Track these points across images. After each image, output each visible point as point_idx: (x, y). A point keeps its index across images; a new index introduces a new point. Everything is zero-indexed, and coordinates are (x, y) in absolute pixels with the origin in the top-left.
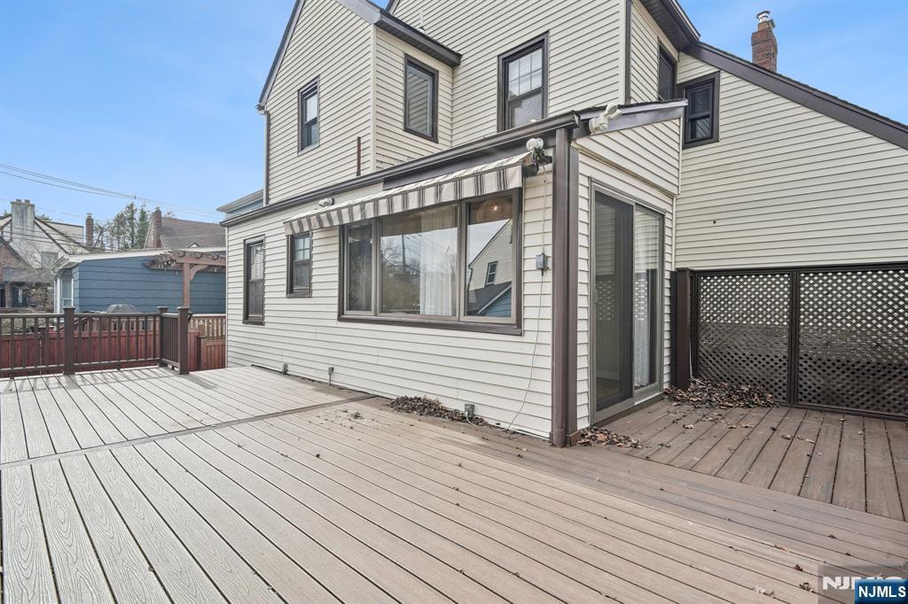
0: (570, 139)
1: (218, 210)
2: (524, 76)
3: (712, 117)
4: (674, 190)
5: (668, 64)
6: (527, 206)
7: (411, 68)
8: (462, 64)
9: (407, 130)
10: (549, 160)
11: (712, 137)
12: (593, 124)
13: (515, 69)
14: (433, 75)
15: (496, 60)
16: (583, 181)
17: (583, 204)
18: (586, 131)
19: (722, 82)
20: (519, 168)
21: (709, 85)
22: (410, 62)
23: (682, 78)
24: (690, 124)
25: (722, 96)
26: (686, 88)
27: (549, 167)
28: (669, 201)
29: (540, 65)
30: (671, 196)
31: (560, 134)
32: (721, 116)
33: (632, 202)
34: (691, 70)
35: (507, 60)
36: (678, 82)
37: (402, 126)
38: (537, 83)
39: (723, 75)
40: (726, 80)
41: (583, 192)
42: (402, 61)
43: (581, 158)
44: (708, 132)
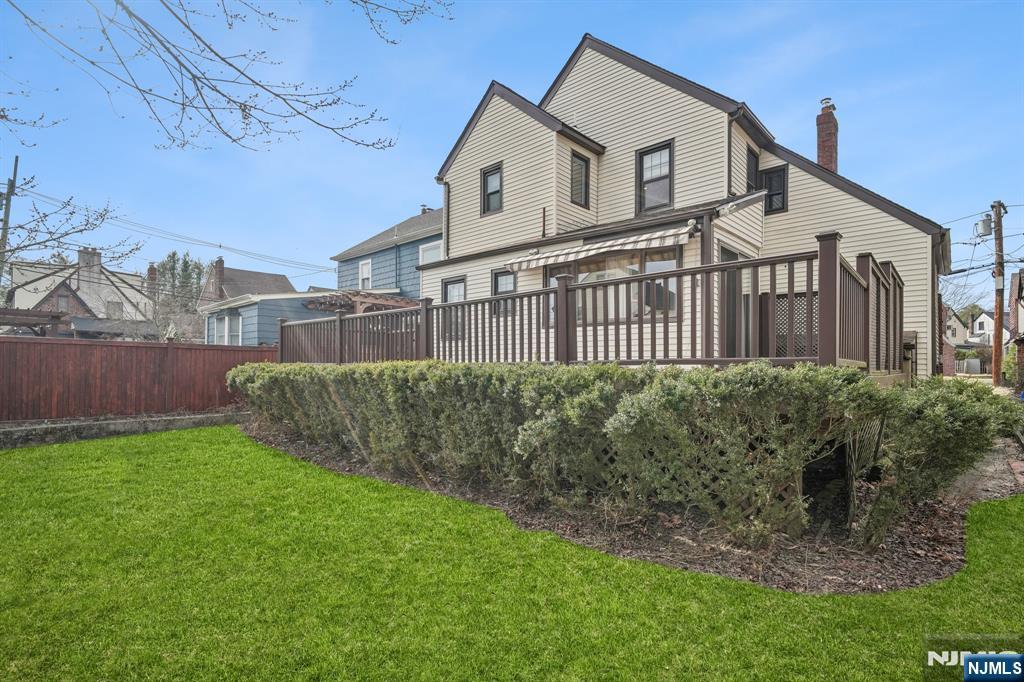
0: (711, 220)
1: (331, 259)
2: (656, 165)
3: (783, 193)
4: (759, 245)
5: (753, 157)
6: (686, 254)
7: (575, 159)
8: (606, 154)
9: (572, 202)
10: (700, 230)
11: (784, 208)
12: (721, 212)
13: (648, 160)
14: (587, 161)
15: (634, 153)
16: (716, 241)
17: (716, 253)
18: (718, 215)
19: (790, 171)
20: (687, 235)
21: (782, 172)
22: (575, 154)
23: (762, 167)
24: (769, 198)
25: (790, 181)
26: (766, 173)
27: (699, 234)
28: (756, 251)
29: (667, 159)
30: (757, 248)
31: (706, 219)
32: (790, 194)
33: (737, 252)
34: (769, 161)
35: (641, 155)
36: (760, 169)
37: (569, 199)
38: (665, 171)
39: (791, 166)
40: (793, 170)
41: (716, 247)
42: (570, 154)
43: (715, 229)
44: (780, 205)
